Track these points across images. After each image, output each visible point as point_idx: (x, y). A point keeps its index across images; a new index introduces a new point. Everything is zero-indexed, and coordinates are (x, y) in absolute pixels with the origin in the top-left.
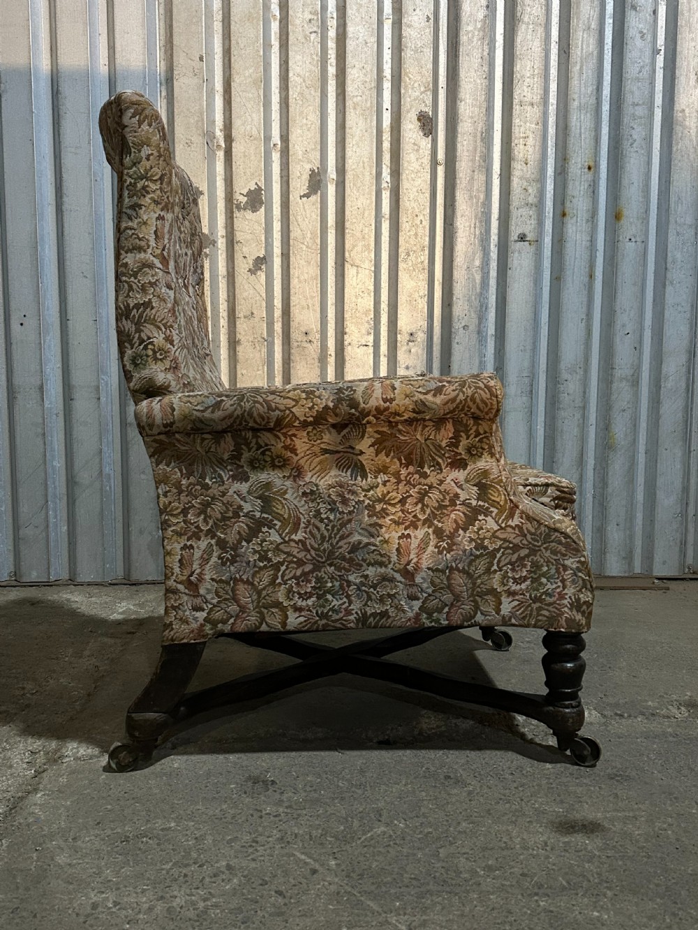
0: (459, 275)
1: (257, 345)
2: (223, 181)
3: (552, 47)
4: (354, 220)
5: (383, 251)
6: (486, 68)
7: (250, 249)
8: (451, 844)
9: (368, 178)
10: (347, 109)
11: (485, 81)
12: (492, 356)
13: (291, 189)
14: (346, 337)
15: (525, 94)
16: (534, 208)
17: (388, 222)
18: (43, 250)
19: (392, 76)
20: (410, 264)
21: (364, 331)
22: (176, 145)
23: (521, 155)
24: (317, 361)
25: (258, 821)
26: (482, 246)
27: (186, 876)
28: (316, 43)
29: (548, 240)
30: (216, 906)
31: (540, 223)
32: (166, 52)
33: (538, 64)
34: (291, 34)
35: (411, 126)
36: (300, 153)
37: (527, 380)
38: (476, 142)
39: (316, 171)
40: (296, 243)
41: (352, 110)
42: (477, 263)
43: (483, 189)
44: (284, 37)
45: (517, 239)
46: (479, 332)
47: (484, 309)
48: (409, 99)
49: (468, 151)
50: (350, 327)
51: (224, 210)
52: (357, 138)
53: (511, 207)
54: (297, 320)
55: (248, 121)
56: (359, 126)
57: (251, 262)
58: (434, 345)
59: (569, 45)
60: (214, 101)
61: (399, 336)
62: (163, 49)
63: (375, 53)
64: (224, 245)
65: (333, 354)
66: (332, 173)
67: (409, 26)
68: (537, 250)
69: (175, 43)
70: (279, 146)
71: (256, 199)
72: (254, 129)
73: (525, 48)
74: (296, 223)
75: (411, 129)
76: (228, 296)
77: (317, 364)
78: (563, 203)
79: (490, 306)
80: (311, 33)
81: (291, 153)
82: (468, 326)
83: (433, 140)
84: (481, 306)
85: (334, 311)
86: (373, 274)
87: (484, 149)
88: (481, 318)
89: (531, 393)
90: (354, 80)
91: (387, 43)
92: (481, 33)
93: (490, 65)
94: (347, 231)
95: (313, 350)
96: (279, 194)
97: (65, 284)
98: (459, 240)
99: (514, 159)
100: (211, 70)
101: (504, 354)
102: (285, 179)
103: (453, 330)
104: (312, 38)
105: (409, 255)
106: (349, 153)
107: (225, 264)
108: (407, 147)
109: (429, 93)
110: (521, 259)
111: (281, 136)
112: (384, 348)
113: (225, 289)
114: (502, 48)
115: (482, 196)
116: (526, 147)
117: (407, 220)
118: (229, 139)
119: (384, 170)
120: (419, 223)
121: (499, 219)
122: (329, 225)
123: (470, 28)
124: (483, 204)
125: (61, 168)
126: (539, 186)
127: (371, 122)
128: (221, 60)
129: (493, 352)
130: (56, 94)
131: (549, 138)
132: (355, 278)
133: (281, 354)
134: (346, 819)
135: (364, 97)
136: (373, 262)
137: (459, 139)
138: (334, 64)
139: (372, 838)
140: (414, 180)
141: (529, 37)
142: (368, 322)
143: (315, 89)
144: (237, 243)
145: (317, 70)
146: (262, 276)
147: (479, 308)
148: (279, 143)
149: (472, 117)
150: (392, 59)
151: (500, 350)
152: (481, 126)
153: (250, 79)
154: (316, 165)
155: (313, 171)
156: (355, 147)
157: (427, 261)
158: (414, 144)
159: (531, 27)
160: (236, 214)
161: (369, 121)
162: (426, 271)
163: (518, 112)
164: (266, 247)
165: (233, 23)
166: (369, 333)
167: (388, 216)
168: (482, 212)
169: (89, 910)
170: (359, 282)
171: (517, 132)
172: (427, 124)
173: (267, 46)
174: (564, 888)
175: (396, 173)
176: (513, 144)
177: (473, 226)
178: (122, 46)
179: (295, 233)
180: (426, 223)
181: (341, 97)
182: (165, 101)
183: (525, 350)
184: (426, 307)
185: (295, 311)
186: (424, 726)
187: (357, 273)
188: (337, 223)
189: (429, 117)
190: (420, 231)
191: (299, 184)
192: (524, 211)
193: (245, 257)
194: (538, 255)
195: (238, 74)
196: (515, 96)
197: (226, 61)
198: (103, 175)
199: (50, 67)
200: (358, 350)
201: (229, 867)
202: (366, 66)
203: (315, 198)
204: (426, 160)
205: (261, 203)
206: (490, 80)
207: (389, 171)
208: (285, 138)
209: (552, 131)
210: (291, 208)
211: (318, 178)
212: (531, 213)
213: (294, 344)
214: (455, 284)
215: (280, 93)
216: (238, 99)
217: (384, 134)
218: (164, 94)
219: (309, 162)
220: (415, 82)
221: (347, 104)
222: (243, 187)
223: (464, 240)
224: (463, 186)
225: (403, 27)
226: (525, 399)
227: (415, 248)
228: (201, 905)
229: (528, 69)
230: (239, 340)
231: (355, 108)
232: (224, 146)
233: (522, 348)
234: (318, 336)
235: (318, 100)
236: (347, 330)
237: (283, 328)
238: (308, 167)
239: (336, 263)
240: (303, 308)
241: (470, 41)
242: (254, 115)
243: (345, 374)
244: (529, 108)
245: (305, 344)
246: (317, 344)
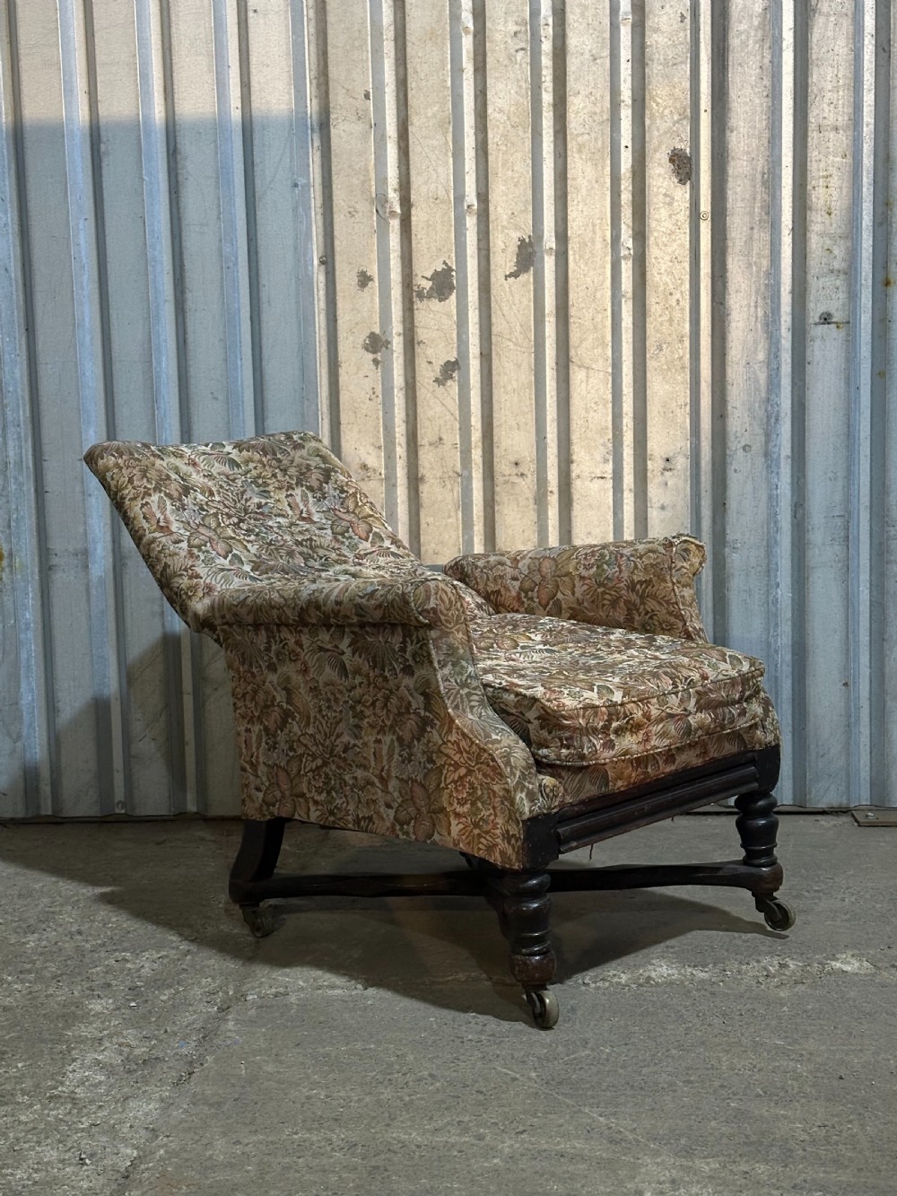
0: (735, 373)
1: (447, 483)
2: (399, 260)
3: (866, 42)
4: (582, 305)
5: (624, 344)
6: (767, 82)
7: (437, 351)
8: (655, 1064)
9: (599, 245)
10: (569, 153)
11: (766, 100)
12: (788, 487)
13: (492, 267)
14: (574, 467)
15: (826, 115)
16: (842, 277)
17: (630, 303)
18: (159, 363)
19: (634, 100)
20: (663, 359)
21: (598, 457)
22: (335, 216)
23: (821, 202)
24: (532, 501)
25: (461, 1045)
26: (767, 332)
27: (390, 1080)
28: (524, 65)
29: (866, 319)
30: (422, 1099)
31: (853, 296)
32: (318, 86)
33: (844, 72)
34: (489, 54)
35: (659, 170)
36: (505, 217)
37: (839, 522)
38: (755, 186)
39: (527, 240)
40: (499, 339)
41: (577, 156)
42: (761, 356)
43: (767, 252)
44: (480, 58)
45: (817, 320)
46: (767, 454)
47: (773, 420)
48: (656, 133)
49: (743, 200)
50: (579, 452)
51: (400, 298)
52: (584, 191)
53: (809, 277)
54: (504, 445)
55: (432, 177)
56: (588, 177)
57: (438, 369)
58: (703, 473)
59: (889, 41)
60: (386, 150)
61: (649, 462)
62: (314, 82)
63: (608, 72)
64: (401, 346)
65: (555, 490)
66: (549, 241)
67: (656, 30)
68: (848, 335)
69: (331, 75)
70: (476, 207)
71: (444, 284)
72: (440, 187)
73: (824, 50)
74: (499, 312)
75: (660, 177)
76: (407, 415)
77: (532, 506)
78: (886, 267)
79: (782, 415)
80: (517, 51)
81: (492, 217)
82: (749, 446)
83: (692, 188)
84: (768, 417)
85: (556, 430)
86: (610, 378)
87: (766, 197)
88: (769, 435)
89: (847, 540)
90: (578, 112)
91: (625, 53)
92: (760, 34)
93: (773, 76)
94: (571, 320)
95: (527, 486)
96: (476, 273)
97: (188, 408)
98: (733, 325)
99: (810, 209)
100: (380, 108)
101: (805, 484)
102: (484, 252)
103: (728, 452)
104: (518, 58)
105: (661, 350)
106: (573, 213)
107: (402, 372)
108: (655, 200)
109: (685, 122)
110: (826, 350)
111: (479, 195)
112: (628, 479)
113: (403, 406)
114: (791, 48)
115: (765, 263)
116: (829, 190)
117: (657, 300)
118: (406, 202)
119: (623, 232)
120: (674, 304)
121: (793, 292)
122: (547, 312)
123: (742, 27)
124: (768, 274)
125: (181, 253)
126: (849, 244)
127: (603, 168)
128: (394, 94)
129: (789, 480)
130: (173, 153)
131: (864, 173)
132: (584, 385)
133: (482, 493)
134: (550, 1045)
135: (593, 135)
136: (610, 361)
137: (730, 185)
138: (551, 89)
139: (575, 1059)
140: (666, 245)
141: (830, 34)
142: (604, 445)
143: (524, 128)
144: (419, 343)
145: (526, 103)
146: (453, 387)
147: (765, 420)
148: (476, 204)
149: (748, 153)
150: (632, 75)
151: (799, 479)
152: (761, 164)
153: (434, 121)
154: (527, 231)
155: (522, 241)
156: (581, 205)
157: (688, 356)
158: (665, 195)
159: (832, 19)
160: (418, 304)
161: (600, 168)
162: (688, 371)
163: (815, 141)
164: (459, 347)
165: (409, 44)
166: (606, 461)
167: (630, 295)
168: (766, 285)
169: (304, 1100)
170: (590, 388)
171: (815, 168)
172: (683, 166)
173: (457, 71)
174: (759, 1096)
175: (640, 235)
176: (809, 187)
177: (752, 304)
178: (259, 83)
179: (498, 325)
180: (686, 304)
181: (560, 136)
182: (319, 154)
183: (835, 479)
184: (688, 421)
185: (500, 434)
186: (653, 974)
187: (588, 377)
188: (557, 308)
189: (686, 157)
190: (677, 315)
191: (504, 260)
192: (829, 281)
193: (430, 363)
194: (851, 343)
195: (417, 114)
196: (812, 119)
197: (402, 96)
198: (237, 258)
199: (163, 114)
200: (591, 485)
201: (431, 1075)
202: (594, 91)
203: (527, 278)
204: (683, 216)
205: (451, 288)
206: (774, 98)
207: (631, 232)
208: (483, 197)
209: (868, 161)
210: (493, 292)
211: (530, 250)
212: (838, 282)
213: (499, 479)
214: (729, 387)
215: (476, 134)
216: (418, 149)
217: (623, 182)
218: (317, 143)
219: (517, 228)
220: (665, 108)
221: (569, 147)
222: (425, 268)
223: (741, 325)
224: (737, 249)
225: (647, 33)
226: (837, 548)
227: (669, 339)
228: (407, 1099)
229: (829, 78)
230: (422, 479)
231: (580, 151)
232: (399, 211)
233: (830, 475)
234: (533, 467)
235: (528, 144)
236: (574, 457)
237: (484, 456)
238: (515, 235)
239: (557, 364)
240: (511, 429)
241: (744, 44)
242: (440, 170)
243: (573, 519)
244: (832, 135)
245: (515, 479)
246: (531, 480)
